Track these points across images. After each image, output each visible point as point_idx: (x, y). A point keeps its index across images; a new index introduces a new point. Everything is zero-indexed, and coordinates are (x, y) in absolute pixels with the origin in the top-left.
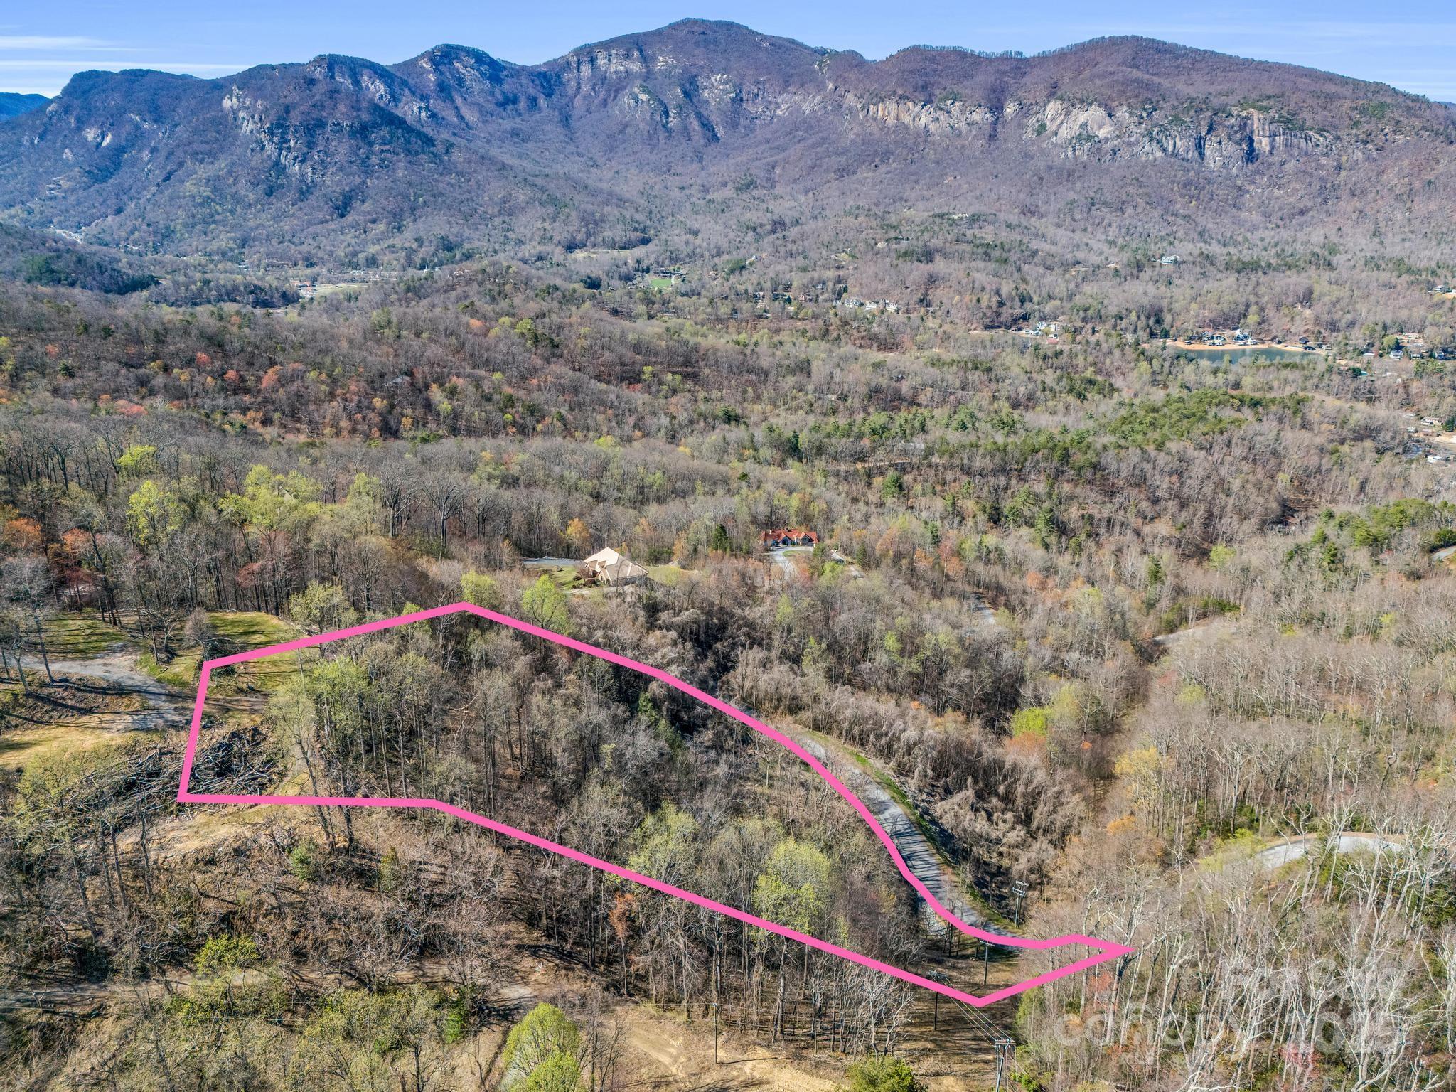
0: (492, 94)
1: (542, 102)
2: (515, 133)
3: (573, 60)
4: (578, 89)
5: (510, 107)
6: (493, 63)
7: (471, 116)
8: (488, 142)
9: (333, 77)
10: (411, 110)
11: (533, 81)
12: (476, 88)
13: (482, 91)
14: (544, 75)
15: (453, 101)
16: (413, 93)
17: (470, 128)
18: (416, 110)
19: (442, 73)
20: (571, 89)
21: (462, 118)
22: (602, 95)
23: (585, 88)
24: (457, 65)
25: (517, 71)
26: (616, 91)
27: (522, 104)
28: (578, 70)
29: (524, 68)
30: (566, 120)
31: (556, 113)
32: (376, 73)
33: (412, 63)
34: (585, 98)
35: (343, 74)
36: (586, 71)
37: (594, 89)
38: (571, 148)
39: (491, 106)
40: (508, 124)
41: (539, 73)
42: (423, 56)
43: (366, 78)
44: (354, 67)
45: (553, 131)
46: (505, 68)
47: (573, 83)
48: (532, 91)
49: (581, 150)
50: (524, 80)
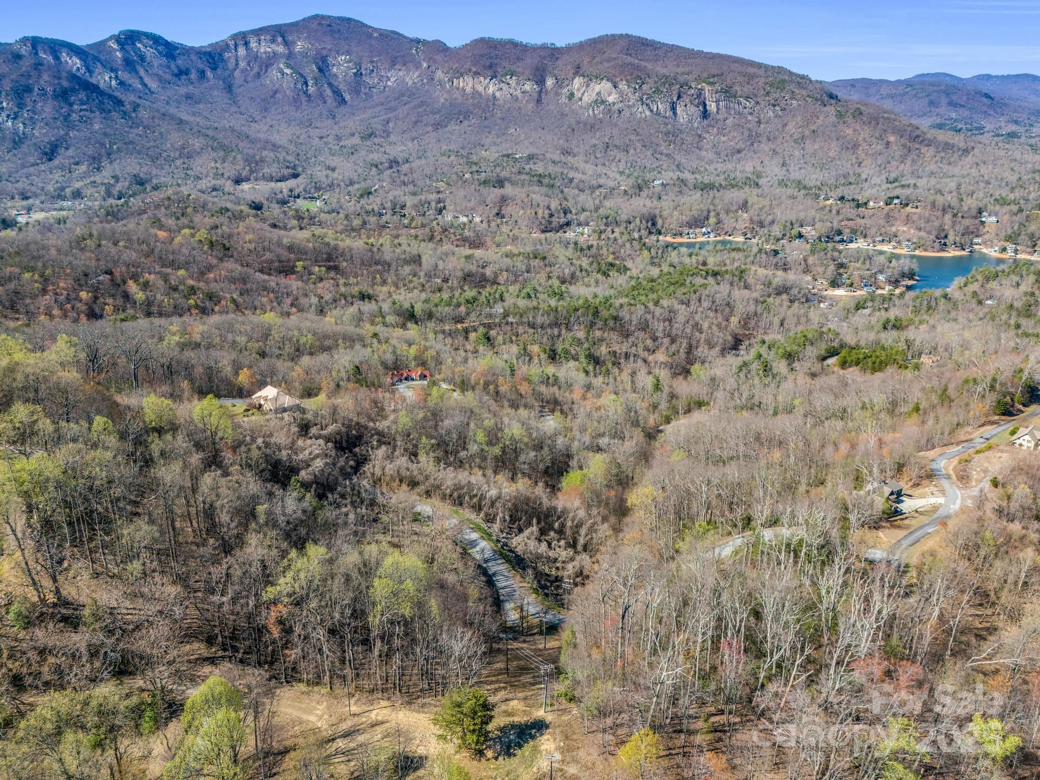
0: (169, 67)
1: (209, 74)
2: (188, 97)
3: (232, 43)
4: (237, 64)
5: (184, 77)
6: (167, 44)
7: (153, 85)
8: (168, 103)
9: (36, 53)
10: (104, 79)
11: (201, 58)
12: (156, 63)
13: (160, 65)
14: (209, 54)
15: (137, 72)
16: (105, 67)
17: (152, 93)
18: (107, 79)
19: (127, 52)
20: (231, 64)
21: (145, 85)
22: (256, 69)
23: (242, 64)
24: (139, 45)
25: (188, 51)
26: (267, 67)
27: (193, 75)
28: (236, 50)
29: (192, 48)
30: (229, 88)
31: (221, 82)
32: (72, 50)
33: (103, 43)
34: (242, 71)
35: (45, 53)
36: (242, 51)
37: (249, 65)
38: (234, 109)
39: (168, 77)
40: (183, 90)
41: (205, 52)
42: (111, 38)
43: (64, 54)
44: (55, 47)
45: (219, 95)
46: (177, 48)
47: (233, 60)
48: (201, 66)
49: (242, 109)
50: (193, 57)
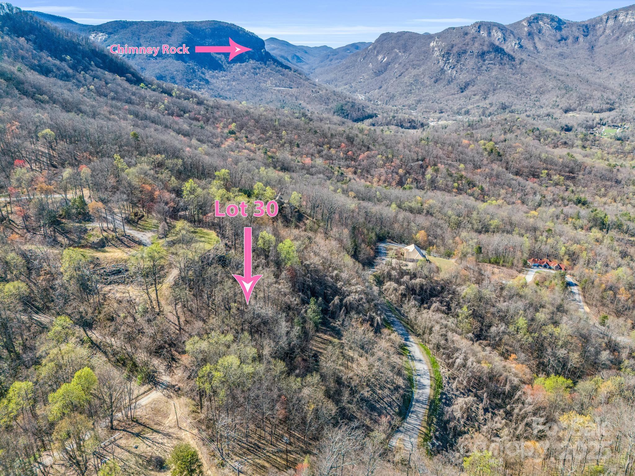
0: (555, 36)
1: (581, 39)
2: (561, 55)
3: (605, 18)
4: (603, 32)
5: (563, 41)
6: (560, 21)
7: (540, 46)
8: (545, 59)
9: (479, 32)
10: (510, 46)
11: (579, 29)
12: (547, 33)
13: (550, 35)
14: (587, 26)
15: (533, 40)
16: (515, 37)
17: (538, 52)
18: (513, 44)
19: (532, 27)
20: (599, 33)
21: (536, 48)
22: (617, 35)
23: (607, 32)
24: (541, 23)
25: (571, 24)
26: (626, 32)
27: (570, 41)
28: (607, 22)
29: (575, 23)
30: (592, 48)
31: (587, 44)
32: (499, 28)
33: (519, 23)
34: (606, 36)
35: (484, 30)
36: (611, 23)
37: (613, 32)
38: (590, 62)
39: (553, 42)
40: (558, 51)
41: (583, 25)
42: (524, 20)
43: (494, 31)
44: (490, 27)
45: (583, 53)
46: (565, 23)
47: (601, 30)
48: (577, 34)
49: (595, 63)
50: (574, 29)
